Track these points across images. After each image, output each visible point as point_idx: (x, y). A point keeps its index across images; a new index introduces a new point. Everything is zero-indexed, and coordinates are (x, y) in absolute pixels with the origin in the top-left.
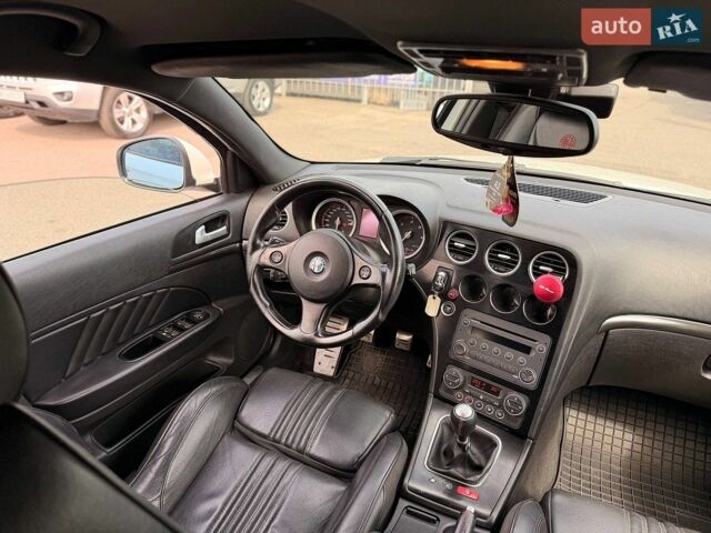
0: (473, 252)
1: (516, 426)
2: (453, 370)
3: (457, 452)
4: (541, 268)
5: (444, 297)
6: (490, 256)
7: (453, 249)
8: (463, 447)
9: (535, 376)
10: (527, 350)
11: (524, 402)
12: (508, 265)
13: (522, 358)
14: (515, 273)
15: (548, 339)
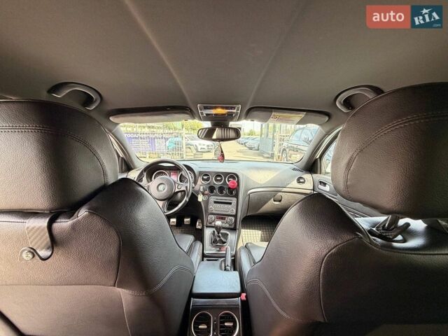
0: (210, 179)
1: (233, 227)
2: (211, 216)
3: (218, 239)
4: (229, 179)
5: (203, 194)
6: (215, 179)
7: (203, 179)
8: (219, 237)
9: (235, 211)
10: (230, 203)
11: (233, 219)
12: (220, 181)
13: (230, 206)
14: (223, 182)
15: (235, 199)
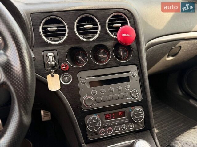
0: (65, 31)
4: (114, 25)
5: (60, 72)
6: (78, 30)
7: (48, 34)
12: (93, 32)
13: (127, 85)
14: (100, 35)
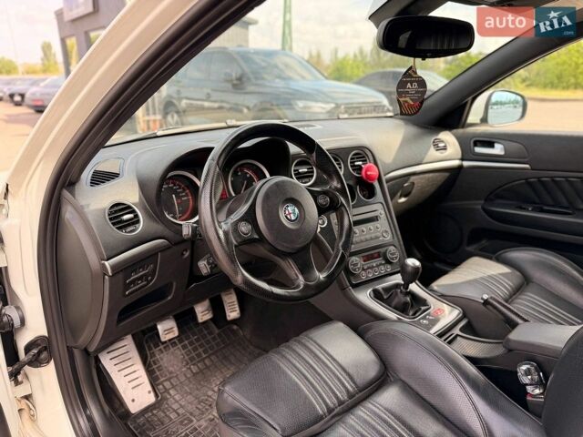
0: (313, 172)
2: (354, 260)
4: (356, 163)
7: (299, 176)
15: (380, 206)
